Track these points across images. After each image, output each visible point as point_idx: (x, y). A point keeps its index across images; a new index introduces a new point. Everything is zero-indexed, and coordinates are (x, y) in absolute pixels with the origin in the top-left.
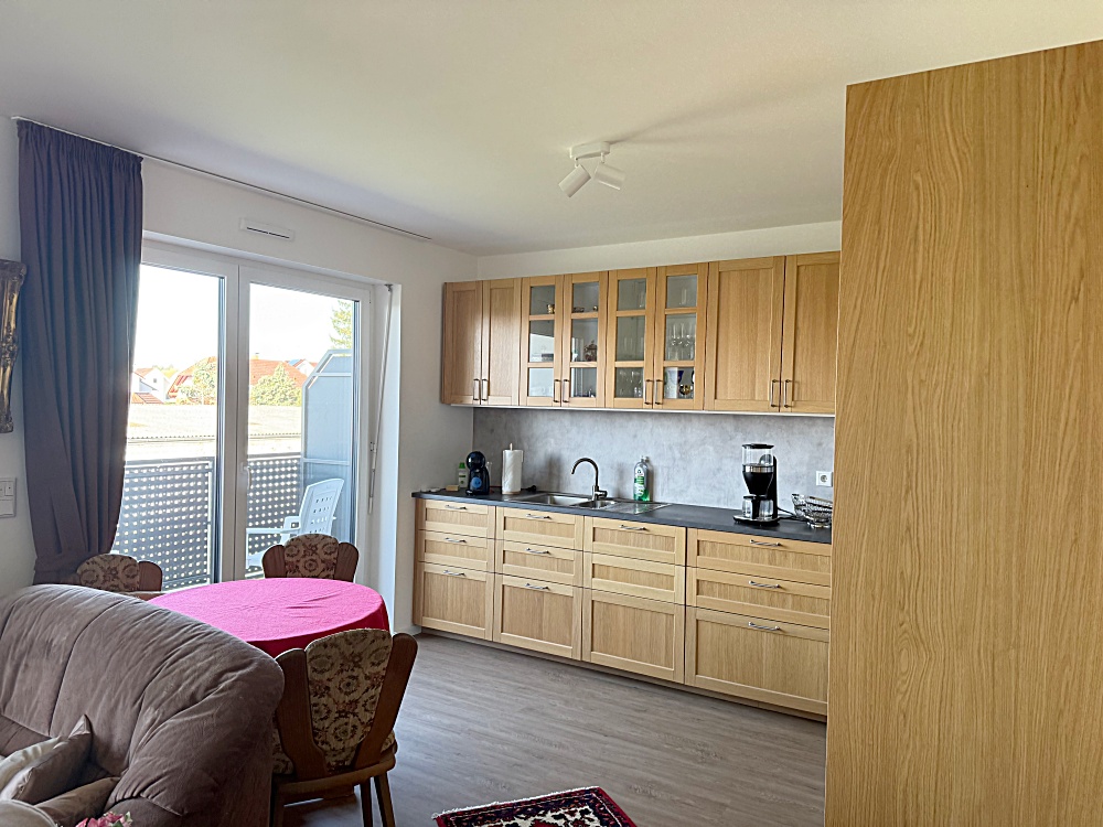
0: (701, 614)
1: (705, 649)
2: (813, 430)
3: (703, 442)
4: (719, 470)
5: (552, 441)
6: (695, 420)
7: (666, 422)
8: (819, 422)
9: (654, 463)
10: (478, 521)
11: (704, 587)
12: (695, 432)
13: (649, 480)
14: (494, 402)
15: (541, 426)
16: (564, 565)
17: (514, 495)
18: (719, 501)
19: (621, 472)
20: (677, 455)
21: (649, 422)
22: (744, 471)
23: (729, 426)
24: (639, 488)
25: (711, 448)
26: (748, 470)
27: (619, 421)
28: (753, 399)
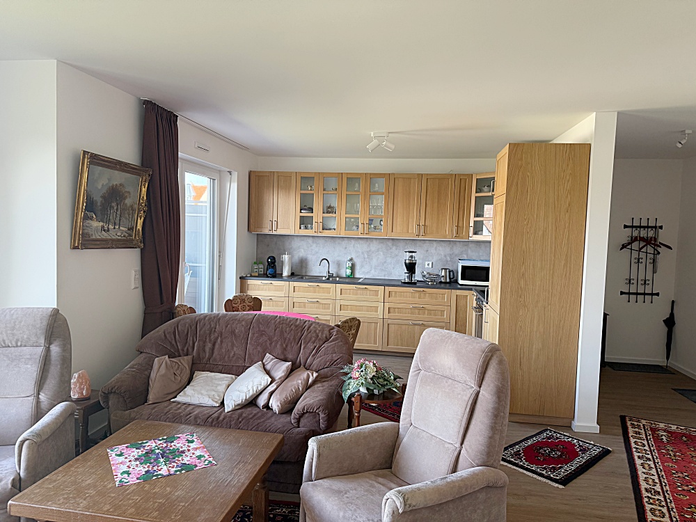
0: (390, 321)
1: (391, 335)
2: (425, 245)
3: (378, 250)
4: (385, 262)
5: (303, 251)
6: (374, 241)
7: (360, 241)
8: (427, 242)
9: (355, 260)
10: (278, 289)
11: (391, 310)
12: (374, 246)
13: (353, 268)
14: (279, 232)
15: (296, 244)
16: (326, 306)
17: (288, 276)
18: (385, 276)
19: (339, 264)
20: (366, 256)
21: (353, 241)
22: (405, 263)
23: (390, 243)
24: (349, 272)
25: (381, 253)
26: (407, 262)
27: (338, 241)
28: (408, 232)
